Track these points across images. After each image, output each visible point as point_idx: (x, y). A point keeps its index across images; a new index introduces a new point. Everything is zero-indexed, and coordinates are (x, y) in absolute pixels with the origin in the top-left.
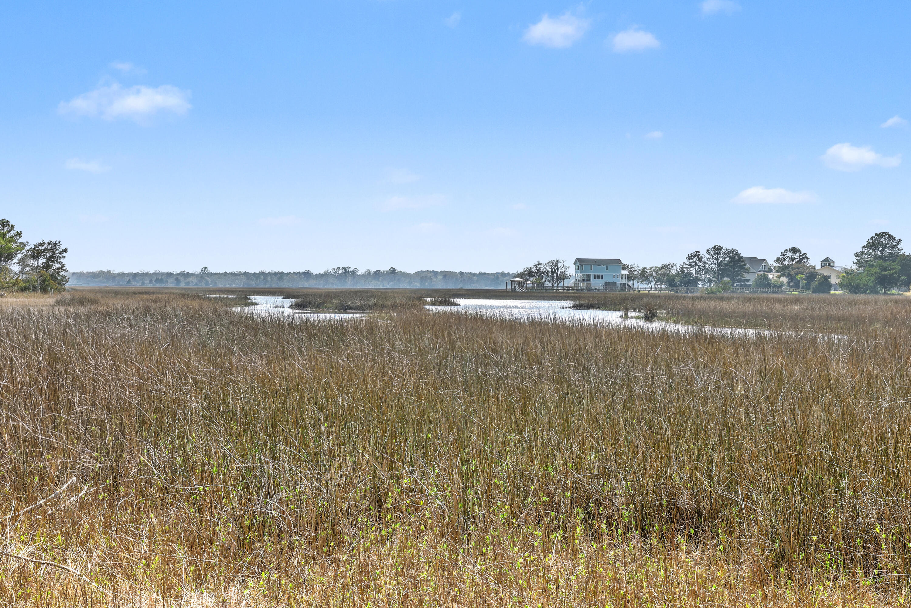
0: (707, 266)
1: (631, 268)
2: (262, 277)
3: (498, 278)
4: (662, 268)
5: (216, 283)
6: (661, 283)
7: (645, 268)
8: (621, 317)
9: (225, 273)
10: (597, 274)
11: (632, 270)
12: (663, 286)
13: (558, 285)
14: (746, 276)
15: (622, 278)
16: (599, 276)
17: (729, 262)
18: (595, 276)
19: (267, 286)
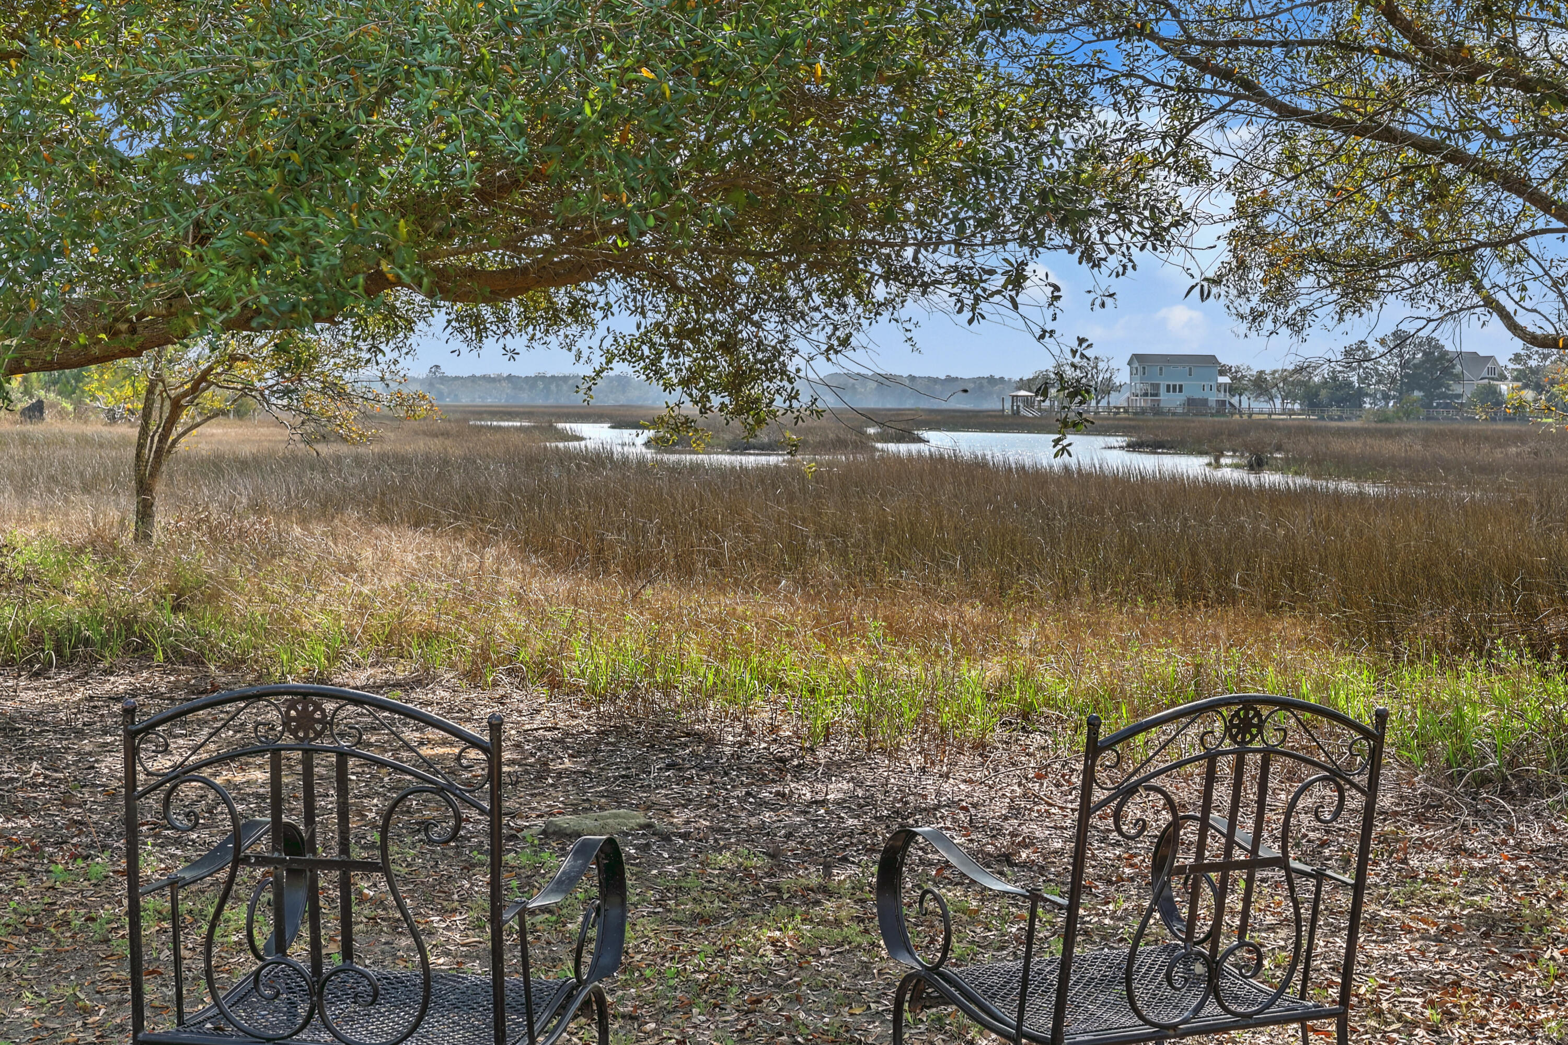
0: (1380, 368)
1: (1236, 372)
2: (541, 385)
3: (981, 387)
4: (1295, 371)
5: (456, 396)
6: (1294, 401)
7: (1262, 372)
8: (1209, 464)
9: (474, 376)
10: (1171, 383)
11: (1239, 375)
12: (1297, 406)
13: (1098, 403)
14: (1457, 389)
15: (1219, 391)
16: (1174, 390)
17: (1423, 362)
18: (1168, 386)
19: (551, 402)
